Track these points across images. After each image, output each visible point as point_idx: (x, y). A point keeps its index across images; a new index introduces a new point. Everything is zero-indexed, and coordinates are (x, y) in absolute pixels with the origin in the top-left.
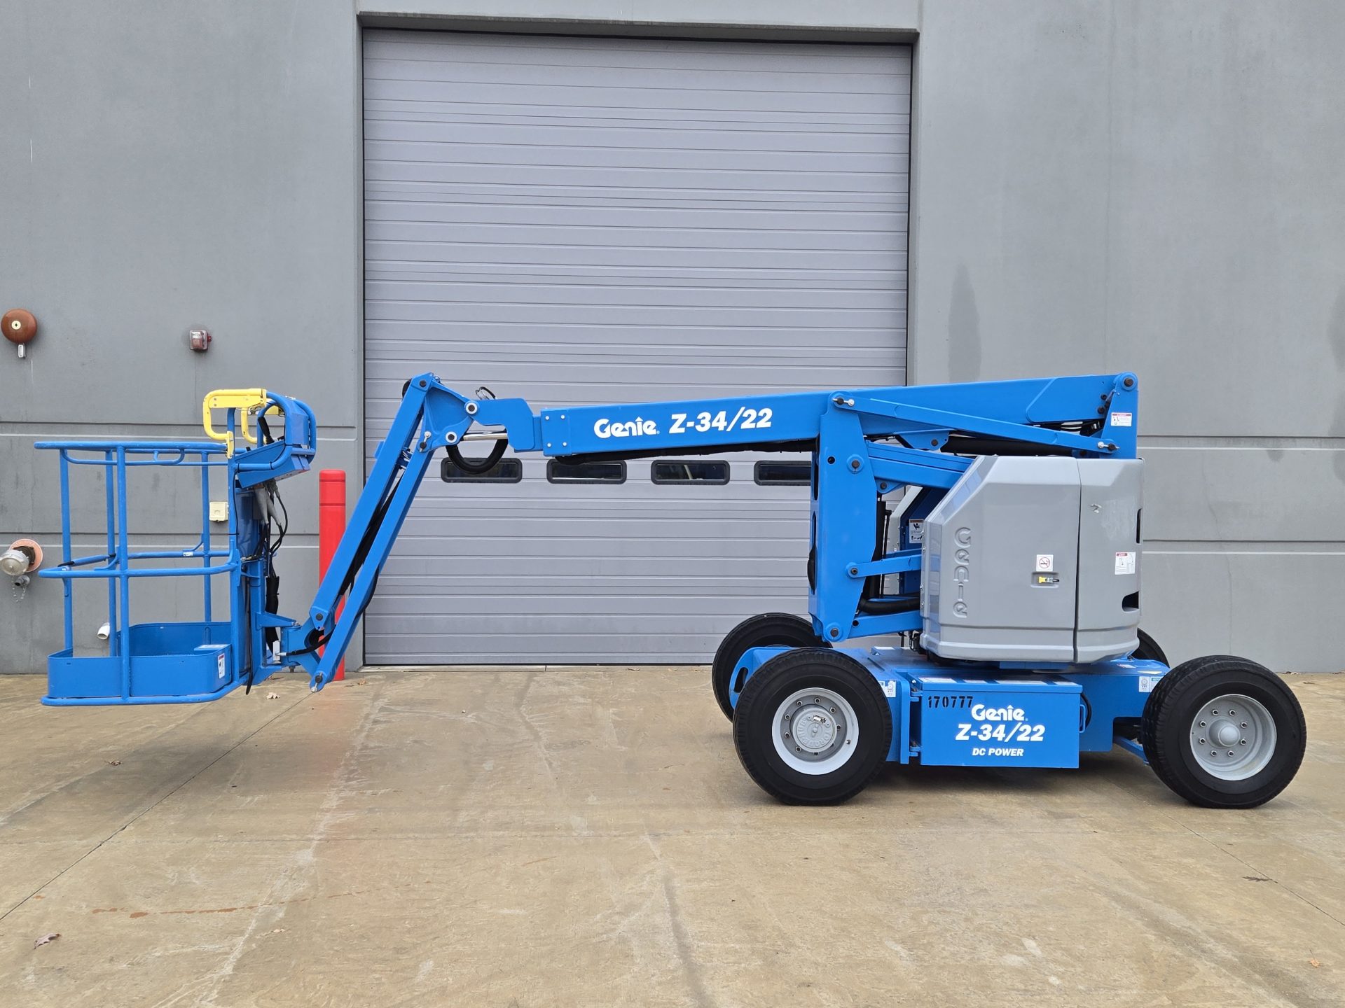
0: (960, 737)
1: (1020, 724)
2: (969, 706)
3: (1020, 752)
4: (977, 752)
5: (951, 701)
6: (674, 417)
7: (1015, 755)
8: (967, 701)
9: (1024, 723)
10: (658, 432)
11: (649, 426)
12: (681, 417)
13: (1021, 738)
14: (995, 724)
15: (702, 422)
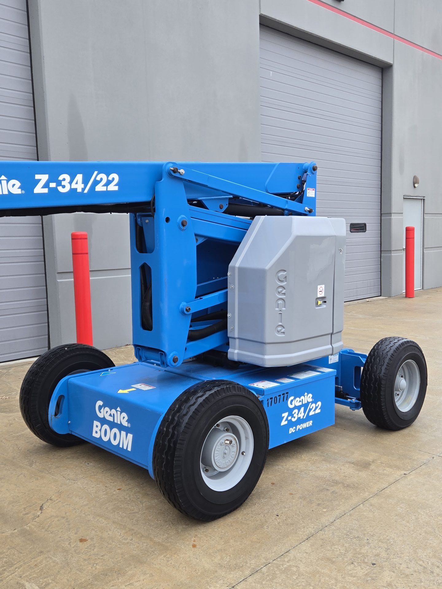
0: (284, 423)
1: (310, 404)
2: (287, 400)
3: (310, 423)
4: (292, 430)
5: (278, 398)
6: (37, 177)
7: (308, 426)
8: (286, 395)
9: (312, 402)
10: (23, 192)
11: (14, 185)
12: (44, 178)
13: (312, 413)
14: (299, 408)
15: (63, 183)
